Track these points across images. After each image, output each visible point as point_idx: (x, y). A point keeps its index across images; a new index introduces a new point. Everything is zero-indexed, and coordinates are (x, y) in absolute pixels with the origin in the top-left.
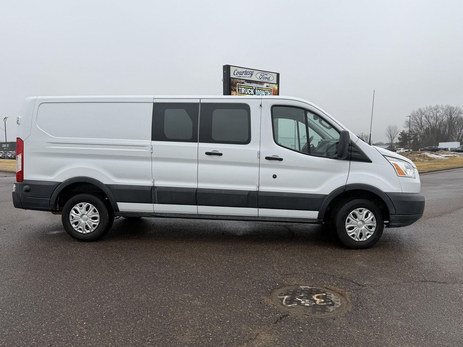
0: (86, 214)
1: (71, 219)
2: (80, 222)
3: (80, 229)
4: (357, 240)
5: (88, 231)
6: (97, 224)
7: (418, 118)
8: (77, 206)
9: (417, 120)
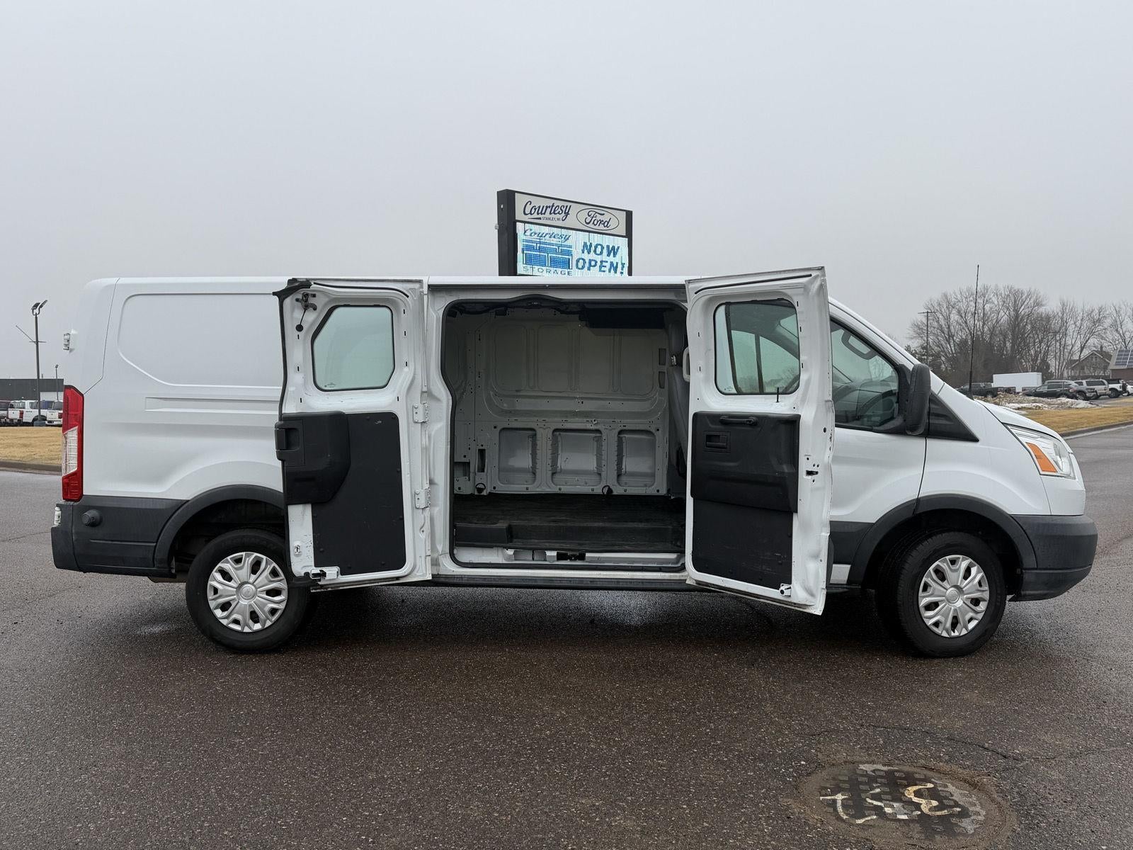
0: (251, 581)
1: (210, 595)
2: (236, 602)
3: (236, 622)
4: (945, 634)
5: (257, 627)
6: (282, 606)
7: (941, 317)
8: (228, 562)
9: (938, 322)
